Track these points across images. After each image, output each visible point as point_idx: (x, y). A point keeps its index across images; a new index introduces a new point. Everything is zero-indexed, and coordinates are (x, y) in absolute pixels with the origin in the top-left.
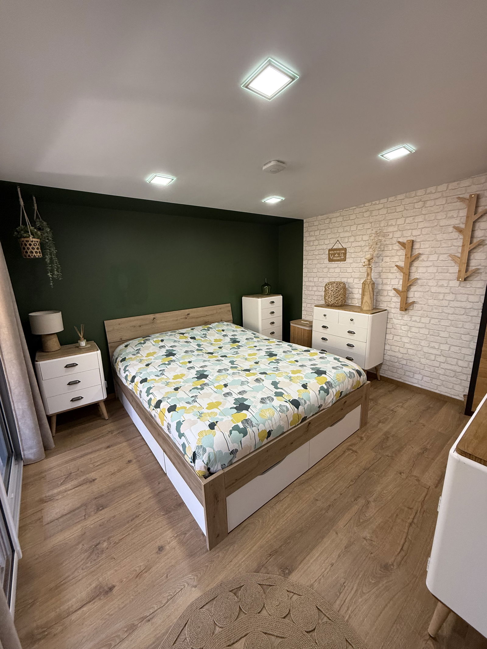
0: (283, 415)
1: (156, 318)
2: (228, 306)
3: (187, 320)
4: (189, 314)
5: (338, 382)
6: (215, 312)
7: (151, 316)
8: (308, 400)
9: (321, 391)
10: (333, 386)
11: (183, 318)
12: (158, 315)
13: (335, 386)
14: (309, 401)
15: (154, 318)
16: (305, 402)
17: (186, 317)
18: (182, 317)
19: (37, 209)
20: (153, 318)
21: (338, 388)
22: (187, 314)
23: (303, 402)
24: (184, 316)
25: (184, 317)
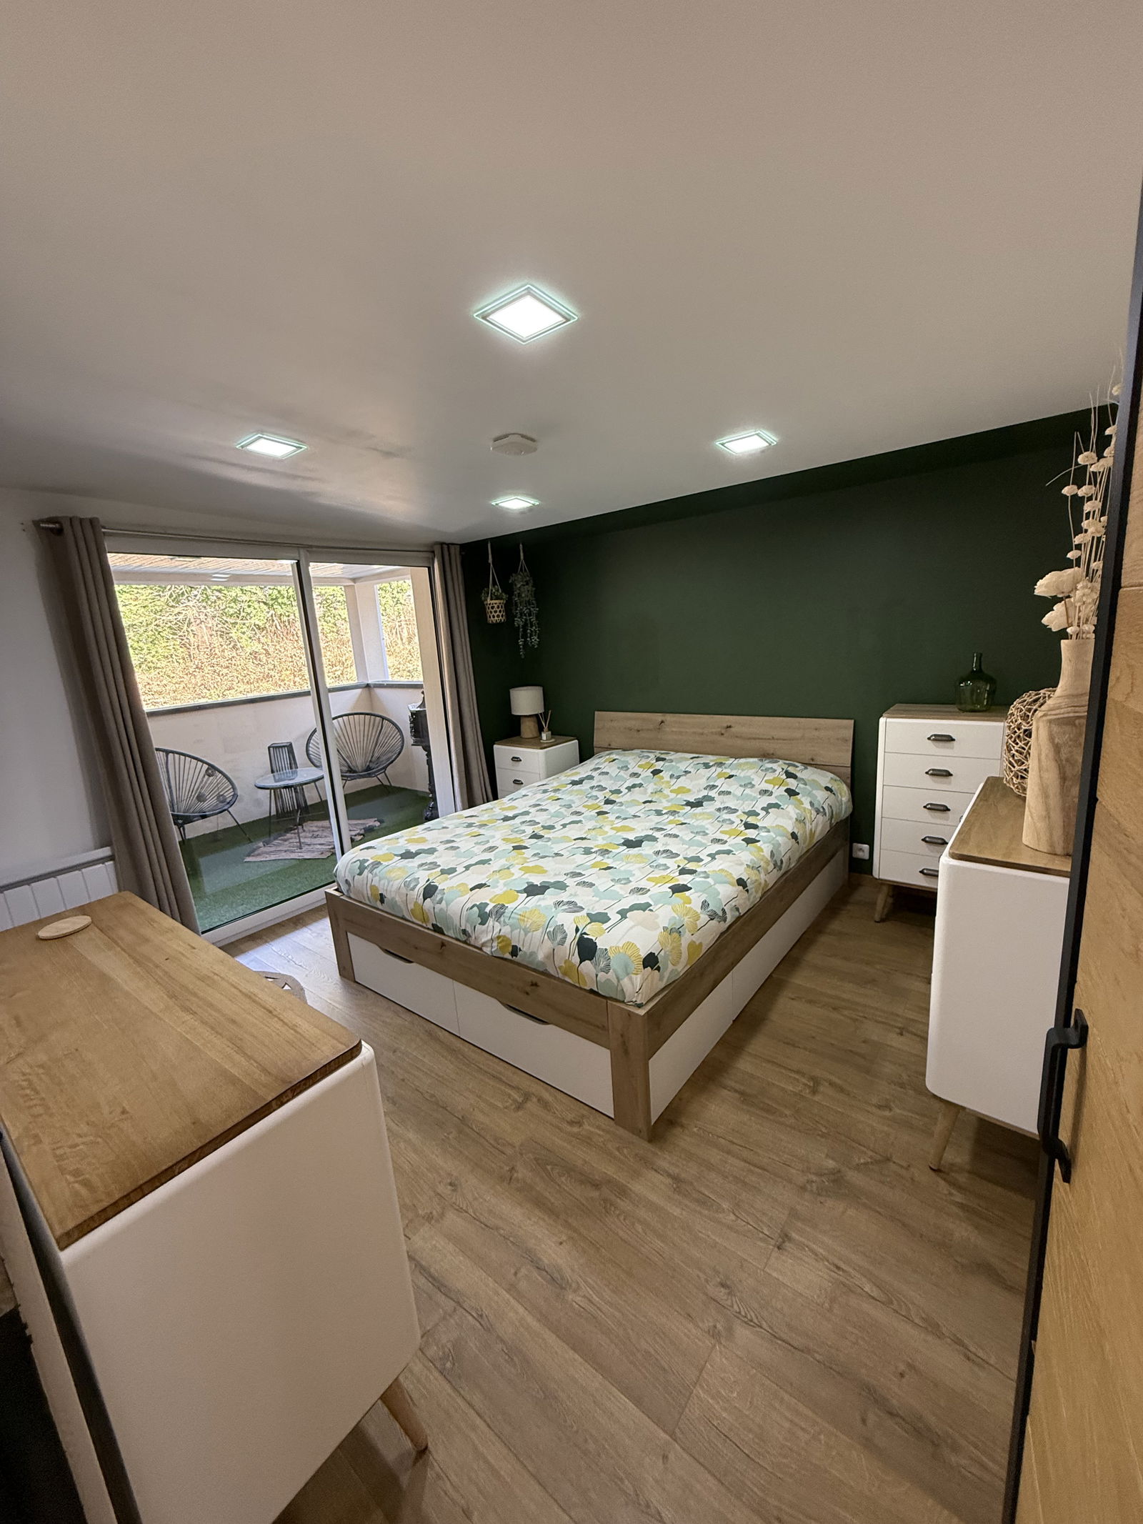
0: (404, 891)
1: (666, 723)
2: (846, 728)
3: (722, 738)
4: (730, 727)
5: (515, 920)
6: (798, 734)
7: (659, 717)
8: (446, 901)
9: (475, 908)
10: (502, 919)
11: (716, 733)
12: (669, 718)
13: (504, 922)
14: (447, 905)
15: (662, 722)
16: (440, 902)
17: (723, 732)
18: (714, 730)
19: (524, 559)
20: (660, 720)
21: (506, 930)
22: (725, 725)
23: (438, 899)
24: (718, 727)
25: (719, 730)
